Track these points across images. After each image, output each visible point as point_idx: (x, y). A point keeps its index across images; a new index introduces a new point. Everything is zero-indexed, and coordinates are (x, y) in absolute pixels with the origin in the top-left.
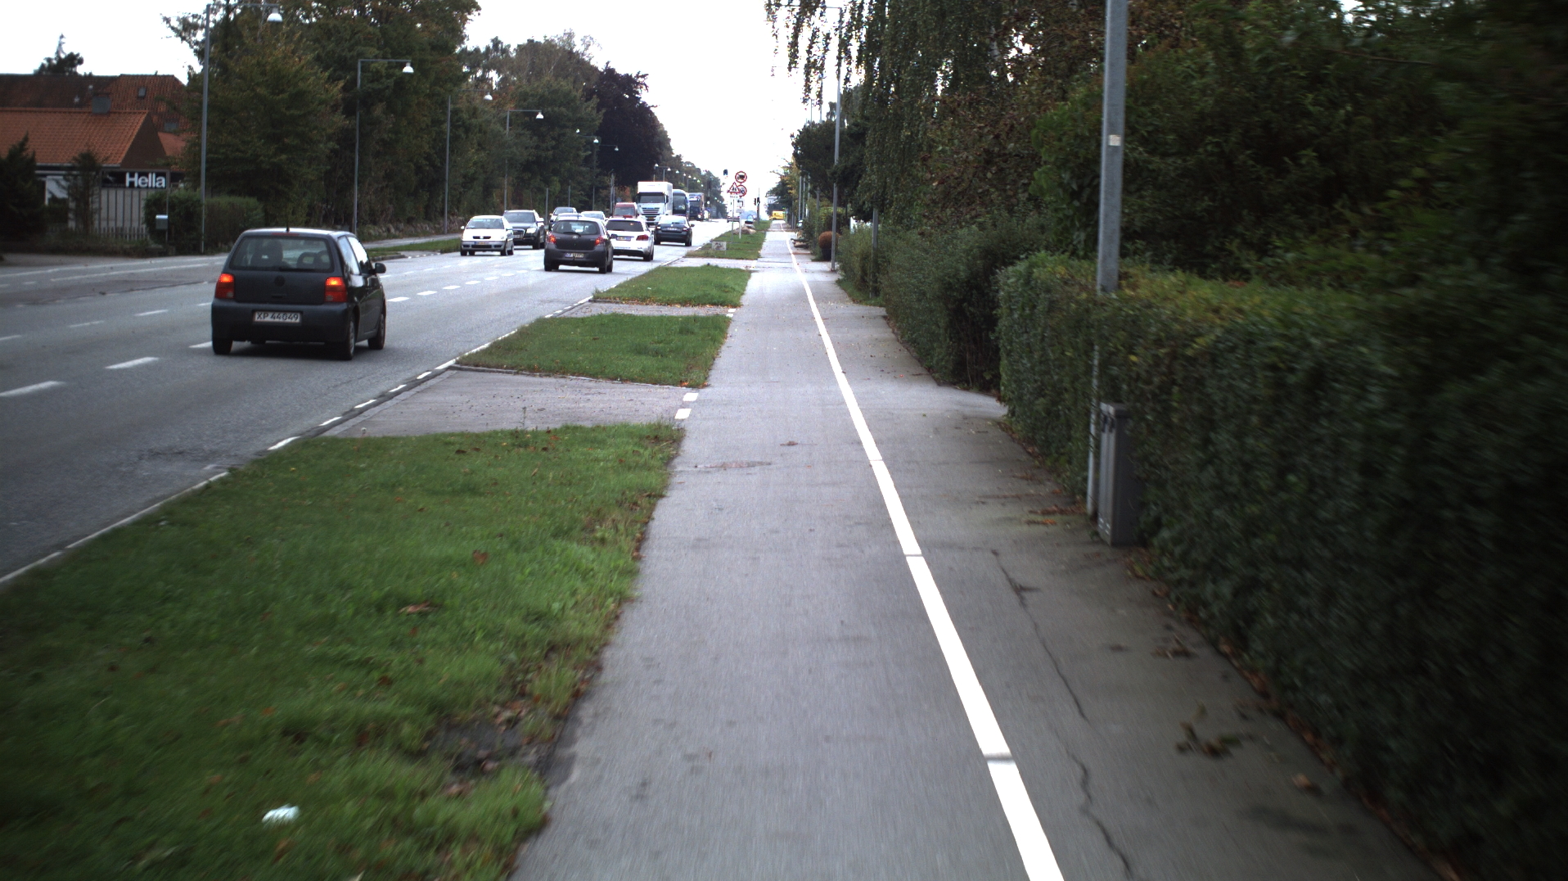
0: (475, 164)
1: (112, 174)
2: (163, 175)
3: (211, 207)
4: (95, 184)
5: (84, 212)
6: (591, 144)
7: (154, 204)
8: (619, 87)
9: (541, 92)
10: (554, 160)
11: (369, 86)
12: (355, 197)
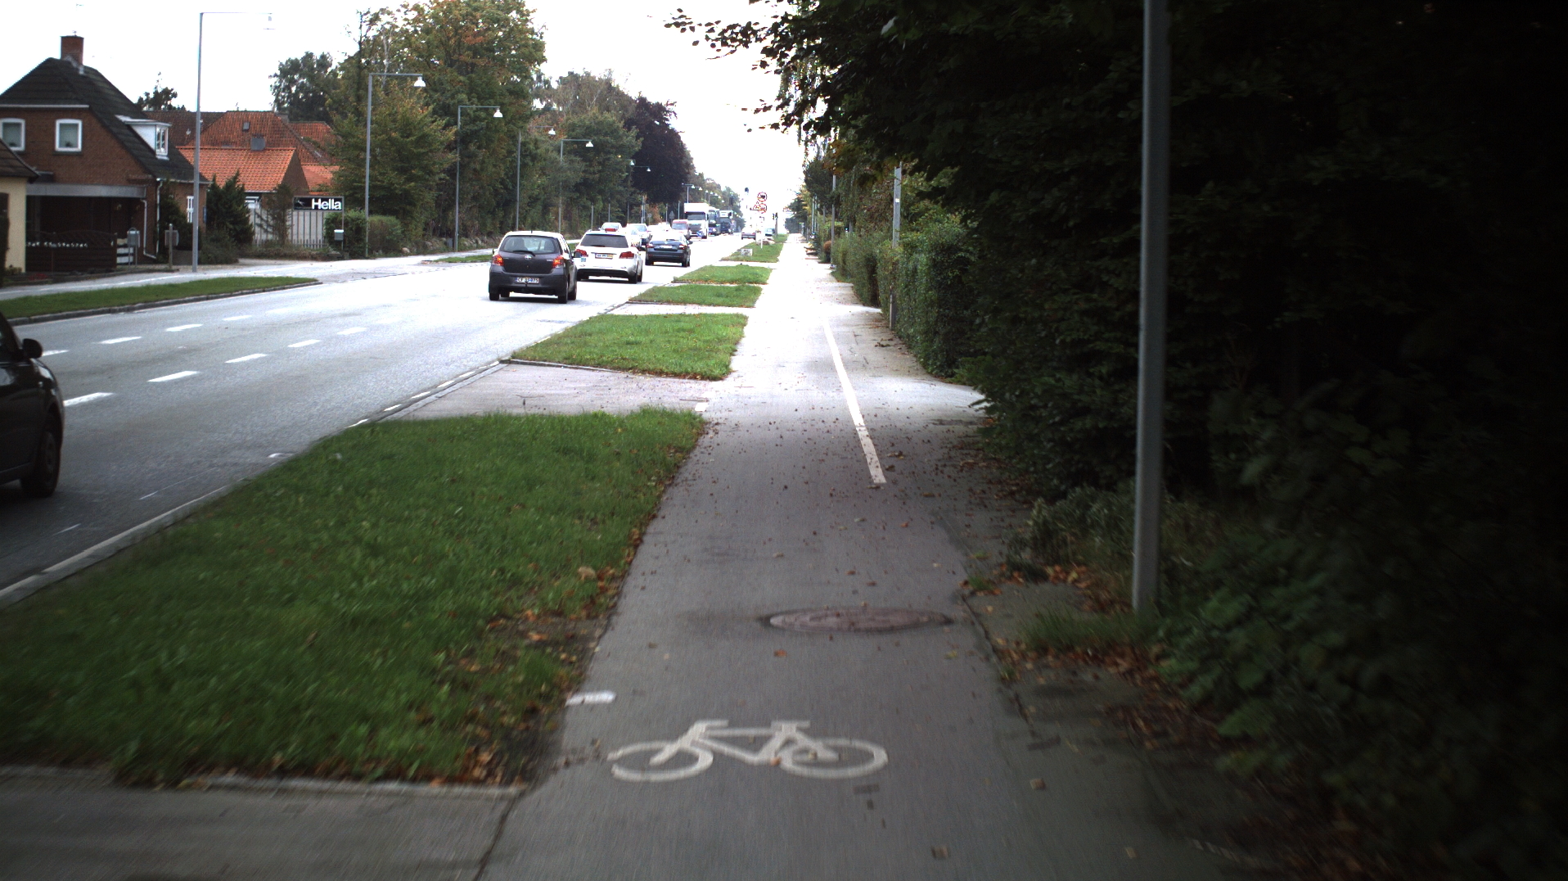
1: (301, 200)
2: (340, 200)
3: (371, 223)
4: (289, 207)
5: (280, 227)
6: (628, 167)
7: (332, 222)
8: (651, 115)
9: (587, 123)
10: (600, 181)
11: (468, 127)
12: (457, 215)
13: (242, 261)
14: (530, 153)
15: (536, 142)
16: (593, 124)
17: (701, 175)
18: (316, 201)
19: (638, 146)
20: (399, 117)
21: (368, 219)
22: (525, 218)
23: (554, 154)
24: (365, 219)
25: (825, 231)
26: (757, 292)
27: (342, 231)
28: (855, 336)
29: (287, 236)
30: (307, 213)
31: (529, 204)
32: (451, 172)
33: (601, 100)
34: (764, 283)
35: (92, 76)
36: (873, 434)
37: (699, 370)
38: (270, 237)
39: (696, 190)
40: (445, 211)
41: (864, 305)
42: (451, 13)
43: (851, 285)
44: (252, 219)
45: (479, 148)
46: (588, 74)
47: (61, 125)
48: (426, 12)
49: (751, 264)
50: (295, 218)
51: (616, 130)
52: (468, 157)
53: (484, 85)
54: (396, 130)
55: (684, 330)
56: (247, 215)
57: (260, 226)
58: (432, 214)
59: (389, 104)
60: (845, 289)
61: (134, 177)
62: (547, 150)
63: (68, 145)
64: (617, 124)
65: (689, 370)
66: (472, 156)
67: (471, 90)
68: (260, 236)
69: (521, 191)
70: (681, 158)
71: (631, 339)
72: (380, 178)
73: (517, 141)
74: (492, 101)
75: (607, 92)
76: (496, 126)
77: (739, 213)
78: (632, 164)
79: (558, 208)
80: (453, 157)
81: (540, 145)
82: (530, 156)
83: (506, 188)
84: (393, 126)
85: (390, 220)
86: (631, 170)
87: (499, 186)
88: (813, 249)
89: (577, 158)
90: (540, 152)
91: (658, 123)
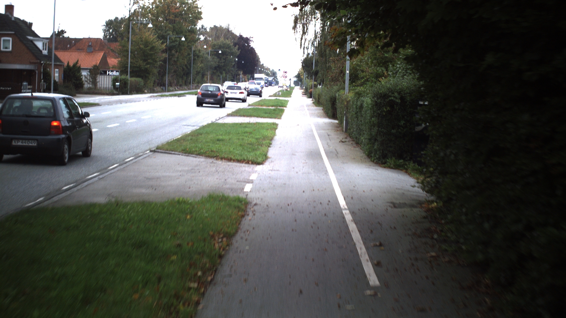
0: (200, 67)
1: (103, 71)
2: (118, 71)
3: (131, 81)
4: (98, 74)
5: (94, 82)
6: (235, 61)
7: (115, 80)
8: (244, 41)
9: (220, 44)
10: (224, 66)
11: (171, 44)
12: (167, 79)
14: (197, 55)
15: (199, 51)
16: (222, 44)
17: (263, 64)
18: (109, 71)
19: (238, 53)
20: (144, 39)
21: (129, 79)
22: (195, 79)
23: (207, 55)
25: (309, 85)
26: (283, 111)
27: (119, 84)
28: (328, 135)
29: (97, 85)
30: (105, 76)
31: (196, 74)
32: (165, 61)
33: (225, 35)
34: (286, 107)
35: (17, 21)
37: (250, 159)
38: (91, 86)
39: (261, 70)
40: (162, 76)
43: (323, 109)
44: (84, 79)
45: (176, 52)
46: (221, 26)
47: (4, 40)
49: (281, 98)
50: (100, 78)
51: (230, 47)
52: (171, 56)
53: (179, 28)
55: (247, 133)
56: (82, 77)
57: (87, 82)
58: (157, 78)
59: (140, 35)
60: (319, 110)
61: (32, 61)
62: (203, 54)
63: (6, 48)
64: (231, 44)
65: (246, 158)
66: (173, 55)
67: (174, 30)
68: (86, 86)
69: (193, 70)
70: (255, 58)
71: (221, 137)
72: (136, 63)
73: (192, 50)
74: (181, 35)
75: (227, 33)
76: (183, 44)
77: (277, 78)
78: (237, 60)
79: (208, 76)
80: (165, 55)
81: (201, 52)
82: (197, 56)
83: (187, 68)
84: (141, 43)
85: (139, 79)
86: (237, 62)
87: (184, 67)
88: (305, 92)
89: (216, 57)
90: (200, 54)
91: (247, 45)
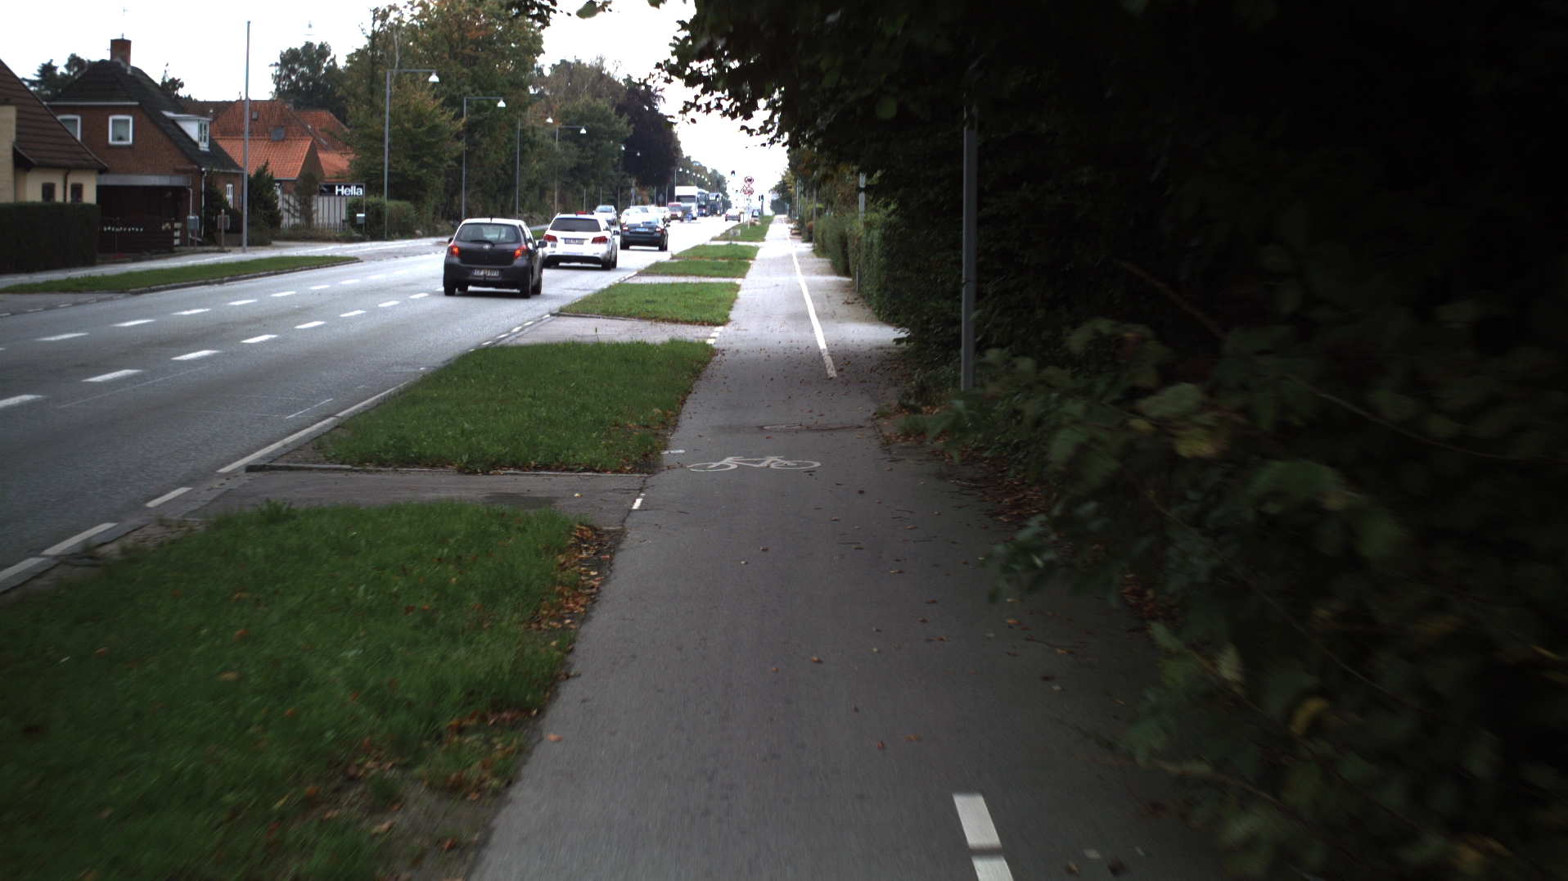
0: (536, 172)
1: (326, 186)
2: (361, 187)
3: (390, 208)
4: (315, 193)
5: (307, 212)
6: (620, 151)
7: (354, 207)
8: (640, 100)
9: (580, 109)
10: (593, 166)
11: (473, 118)
12: (463, 199)
13: (274, 243)
14: (529, 140)
15: (533, 129)
16: (586, 111)
17: (688, 158)
18: (340, 187)
19: (629, 132)
20: (412, 108)
21: (386, 203)
22: (524, 201)
23: (550, 141)
24: (384, 204)
25: (808, 212)
26: (748, 266)
27: (363, 215)
28: (829, 296)
29: (313, 220)
30: (332, 198)
31: (527, 189)
32: (458, 160)
33: (592, 88)
34: (753, 259)
35: (138, 76)
36: (832, 354)
38: (298, 221)
39: (684, 172)
40: (452, 196)
41: (838, 275)
42: (454, 9)
43: (829, 260)
44: (280, 205)
45: (483, 136)
46: (579, 62)
47: (114, 121)
48: (431, 9)
49: (740, 243)
50: (320, 204)
51: (608, 117)
52: (473, 145)
53: (486, 77)
54: (408, 121)
56: (275, 202)
57: (288, 211)
58: (441, 199)
60: (825, 263)
61: (179, 167)
62: (544, 137)
63: (120, 139)
64: (609, 111)
65: (699, 318)
66: (477, 145)
67: (475, 81)
68: (287, 221)
69: (520, 176)
70: (670, 142)
72: (397, 166)
73: (517, 129)
74: (494, 92)
75: (599, 79)
76: (498, 116)
77: (726, 195)
78: (623, 148)
79: (554, 192)
80: (462, 145)
81: (537, 132)
82: (529, 143)
83: (506, 173)
84: (405, 117)
85: (405, 205)
86: (622, 155)
87: (499, 171)
88: (797, 229)
89: (572, 145)
90: (537, 138)
91: (647, 109)
